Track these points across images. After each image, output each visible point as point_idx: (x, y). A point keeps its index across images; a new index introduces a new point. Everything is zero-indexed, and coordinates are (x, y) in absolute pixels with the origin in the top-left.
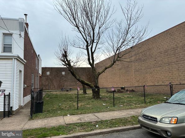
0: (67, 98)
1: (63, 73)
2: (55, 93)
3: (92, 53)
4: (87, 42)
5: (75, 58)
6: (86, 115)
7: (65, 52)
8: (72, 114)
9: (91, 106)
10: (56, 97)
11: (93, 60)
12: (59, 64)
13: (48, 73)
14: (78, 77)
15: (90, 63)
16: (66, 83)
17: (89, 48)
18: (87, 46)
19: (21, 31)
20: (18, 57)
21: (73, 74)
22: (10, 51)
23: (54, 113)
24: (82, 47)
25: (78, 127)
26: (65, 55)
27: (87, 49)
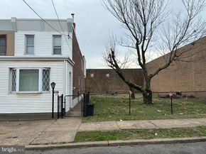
0: (115, 102)
1: (108, 75)
2: (100, 96)
3: (143, 52)
4: (137, 40)
5: (124, 58)
7: (113, 52)
9: (143, 112)
11: (144, 61)
13: (92, 75)
14: (126, 80)
15: (140, 64)
17: (140, 46)
18: (137, 44)
19: (69, 32)
21: (121, 76)
24: (131, 45)
26: (112, 56)
27: (138, 48)
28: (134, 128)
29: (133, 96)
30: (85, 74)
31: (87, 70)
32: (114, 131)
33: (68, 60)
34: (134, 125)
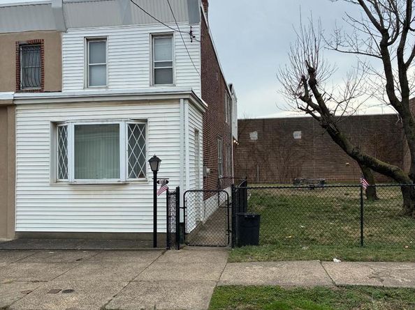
0: (318, 210)
1: (298, 135)
2: (276, 192)
3: (403, 68)
4: (384, 32)
5: (343, 86)
6: (395, 267)
7: (312, 71)
8: (346, 259)
10: (284, 203)
11: (405, 90)
12: (291, 109)
13: (254, 136)
14: (352, 147)
15: (393, 101)
16: (305, 166)
17: (392, 50)
18: (384, 46)
19: (192, 22)
20: (193, 94)
21: (336, 137)
22: (170, 81)
23: (290, 249)
24: (364, 48)
25: (377, 298)
26: (310, 81)
27: (385, 56)
28: (375, 282)
29: (371, 193)
30: (235, 133)
31: (240, 122)
32: (318, 289)
33: (190, 98)
34: (375, 276)
